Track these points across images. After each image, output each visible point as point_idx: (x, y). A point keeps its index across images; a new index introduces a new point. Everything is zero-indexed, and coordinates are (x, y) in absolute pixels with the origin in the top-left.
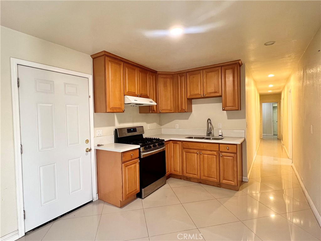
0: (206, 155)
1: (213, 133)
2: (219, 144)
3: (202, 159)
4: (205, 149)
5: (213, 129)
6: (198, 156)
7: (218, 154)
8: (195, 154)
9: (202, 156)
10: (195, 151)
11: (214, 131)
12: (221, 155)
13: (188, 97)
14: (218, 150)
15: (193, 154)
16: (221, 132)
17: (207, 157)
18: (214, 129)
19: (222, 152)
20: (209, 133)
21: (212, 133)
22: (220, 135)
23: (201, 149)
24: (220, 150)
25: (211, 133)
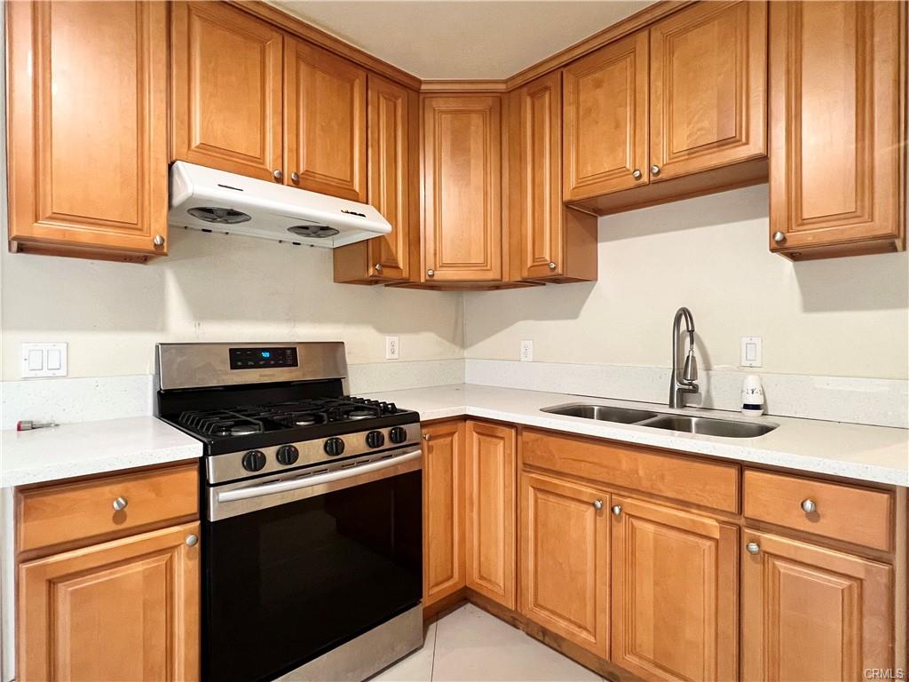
0: (650, 528)
1: (708, 391)
2: (742, 466)
3: (620, 547)
4: (645, 485)
5: (708, 368)
6: (603, 523)
7: (734, 537)
8: (584, 507)
9: (620, 530)
10: (587, 491)
11: (712, 381)
12: (754, 547)
13: (567, 197)
14: (734, 509)
15: (573, 505)
16: (758, 389)
17: (656, 540)
18: (715, 367)
19: (757, 524)
20: (684, 390)
21: (702, 390)
22: (746, 407)
23: (619, 482)
24: (750, 511)
25: (695, 389)
